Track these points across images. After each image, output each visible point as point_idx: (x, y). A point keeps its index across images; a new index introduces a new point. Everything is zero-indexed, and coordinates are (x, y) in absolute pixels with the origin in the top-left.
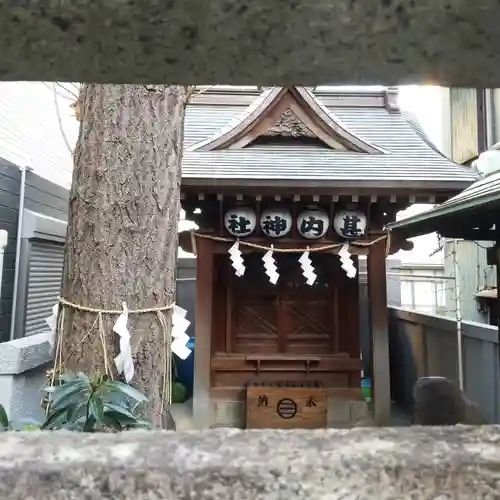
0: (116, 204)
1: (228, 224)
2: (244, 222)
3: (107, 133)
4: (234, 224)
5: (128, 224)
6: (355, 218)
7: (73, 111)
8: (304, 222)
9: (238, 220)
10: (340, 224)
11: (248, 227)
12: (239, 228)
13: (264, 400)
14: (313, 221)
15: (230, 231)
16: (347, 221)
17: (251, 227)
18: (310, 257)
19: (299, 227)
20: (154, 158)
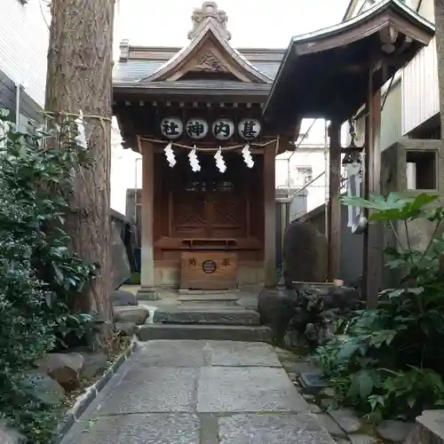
0: (74, 51)
1: (163, 128)
2: (174, 126)
3: (68, 9)
4: (166, 127)
5: (81, 65)
6: (251, 123)
7: (49, 9)
8: (216, 126)
9: (169, 124)
10: (242, 127)
11: (176, 130)
12: (170, 131)
13: (192, 261)
14: (222, 125)
15: (165, 134)
16: (246, 124)
17: (179, 130)
18: (222, 154)
19: (213, 131)
20: (96, 25)
